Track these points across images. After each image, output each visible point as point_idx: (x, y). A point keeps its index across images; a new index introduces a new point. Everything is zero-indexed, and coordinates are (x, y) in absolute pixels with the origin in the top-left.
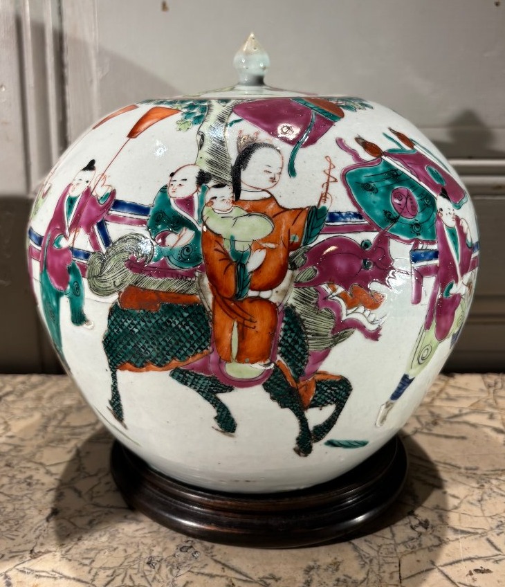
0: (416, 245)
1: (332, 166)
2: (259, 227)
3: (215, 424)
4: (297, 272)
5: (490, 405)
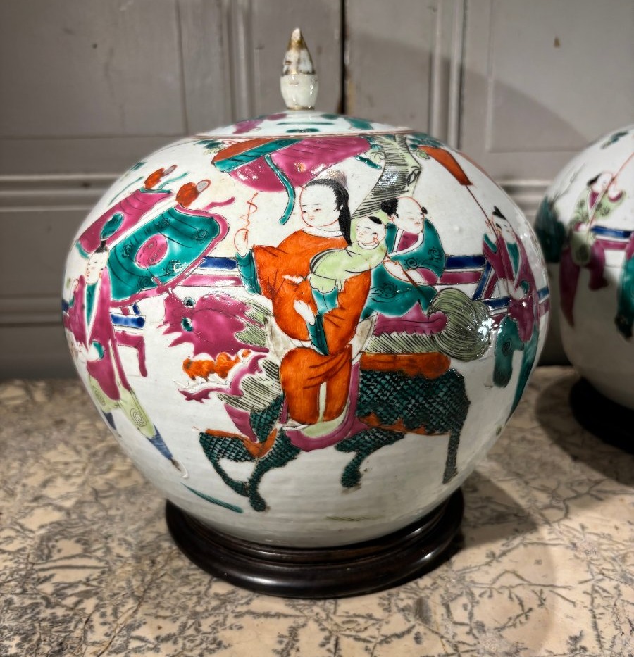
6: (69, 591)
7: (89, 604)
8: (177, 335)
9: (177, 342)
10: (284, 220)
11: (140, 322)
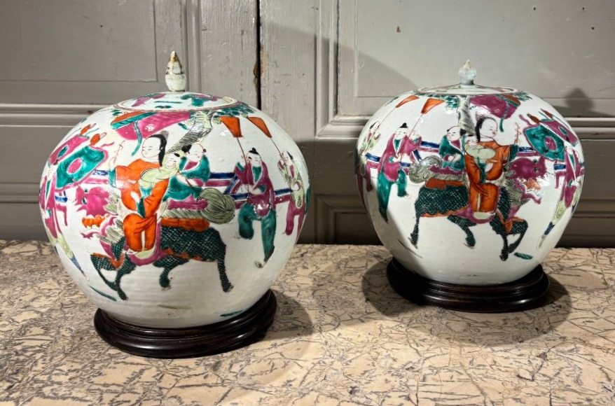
0: (556, 162)
1: (519, 128)
2: (490, 153)
3: (465, 242)
4: (506, 173)
5: (594, 262)
6: (30, 350)
7: (38, 356)
8: (80, 206)
9: (80, 209)
10: (133, 154)
11: (66, 199)
